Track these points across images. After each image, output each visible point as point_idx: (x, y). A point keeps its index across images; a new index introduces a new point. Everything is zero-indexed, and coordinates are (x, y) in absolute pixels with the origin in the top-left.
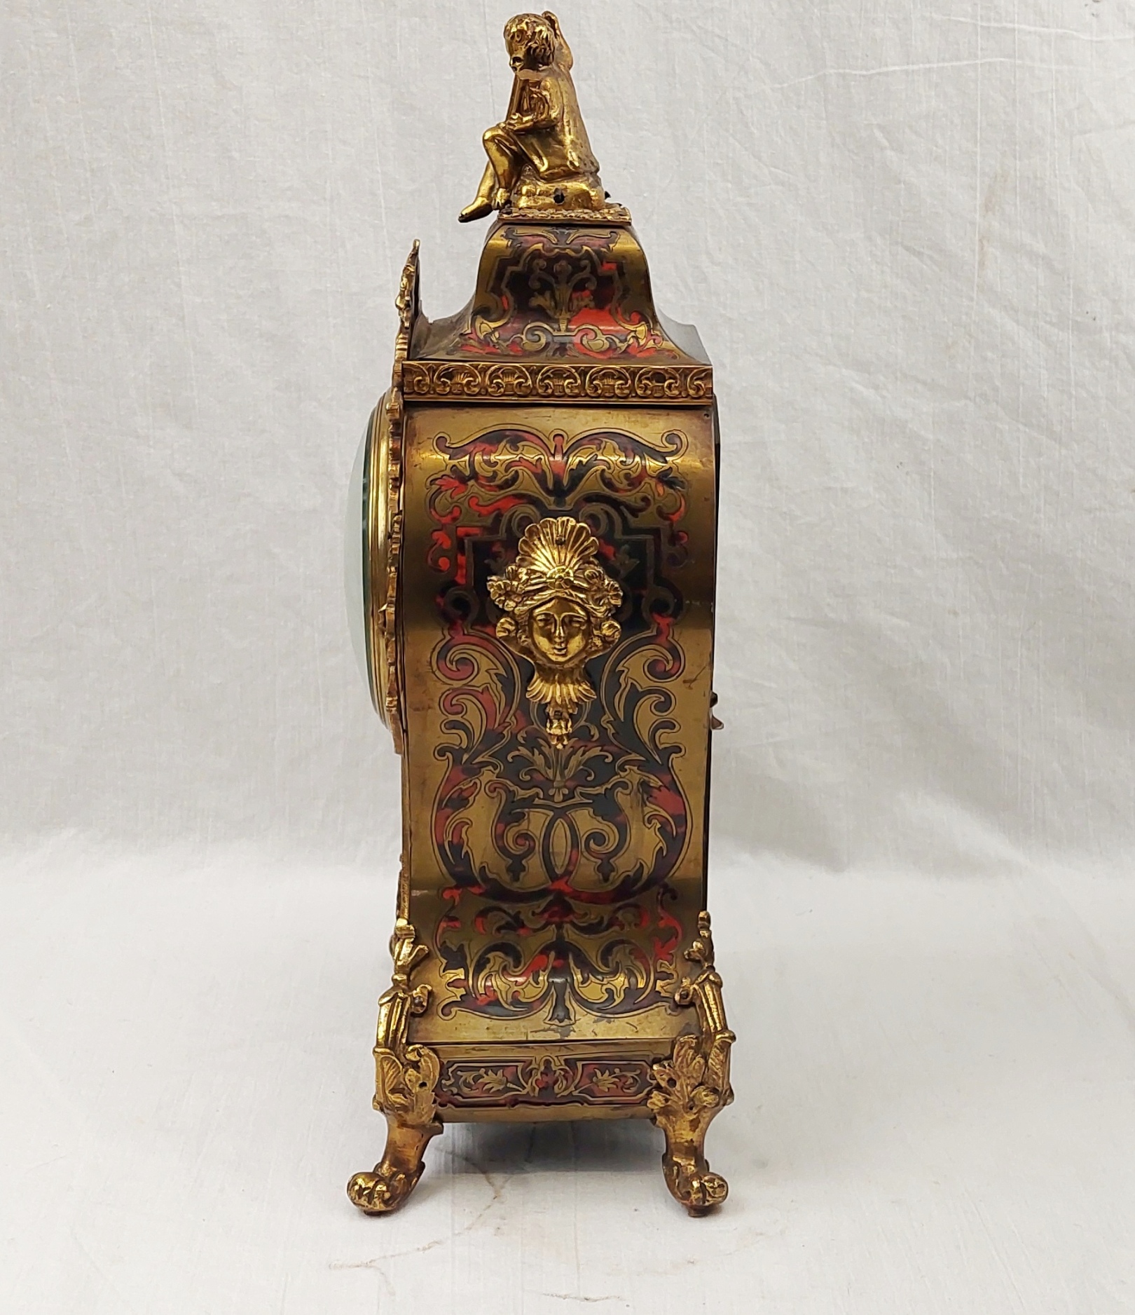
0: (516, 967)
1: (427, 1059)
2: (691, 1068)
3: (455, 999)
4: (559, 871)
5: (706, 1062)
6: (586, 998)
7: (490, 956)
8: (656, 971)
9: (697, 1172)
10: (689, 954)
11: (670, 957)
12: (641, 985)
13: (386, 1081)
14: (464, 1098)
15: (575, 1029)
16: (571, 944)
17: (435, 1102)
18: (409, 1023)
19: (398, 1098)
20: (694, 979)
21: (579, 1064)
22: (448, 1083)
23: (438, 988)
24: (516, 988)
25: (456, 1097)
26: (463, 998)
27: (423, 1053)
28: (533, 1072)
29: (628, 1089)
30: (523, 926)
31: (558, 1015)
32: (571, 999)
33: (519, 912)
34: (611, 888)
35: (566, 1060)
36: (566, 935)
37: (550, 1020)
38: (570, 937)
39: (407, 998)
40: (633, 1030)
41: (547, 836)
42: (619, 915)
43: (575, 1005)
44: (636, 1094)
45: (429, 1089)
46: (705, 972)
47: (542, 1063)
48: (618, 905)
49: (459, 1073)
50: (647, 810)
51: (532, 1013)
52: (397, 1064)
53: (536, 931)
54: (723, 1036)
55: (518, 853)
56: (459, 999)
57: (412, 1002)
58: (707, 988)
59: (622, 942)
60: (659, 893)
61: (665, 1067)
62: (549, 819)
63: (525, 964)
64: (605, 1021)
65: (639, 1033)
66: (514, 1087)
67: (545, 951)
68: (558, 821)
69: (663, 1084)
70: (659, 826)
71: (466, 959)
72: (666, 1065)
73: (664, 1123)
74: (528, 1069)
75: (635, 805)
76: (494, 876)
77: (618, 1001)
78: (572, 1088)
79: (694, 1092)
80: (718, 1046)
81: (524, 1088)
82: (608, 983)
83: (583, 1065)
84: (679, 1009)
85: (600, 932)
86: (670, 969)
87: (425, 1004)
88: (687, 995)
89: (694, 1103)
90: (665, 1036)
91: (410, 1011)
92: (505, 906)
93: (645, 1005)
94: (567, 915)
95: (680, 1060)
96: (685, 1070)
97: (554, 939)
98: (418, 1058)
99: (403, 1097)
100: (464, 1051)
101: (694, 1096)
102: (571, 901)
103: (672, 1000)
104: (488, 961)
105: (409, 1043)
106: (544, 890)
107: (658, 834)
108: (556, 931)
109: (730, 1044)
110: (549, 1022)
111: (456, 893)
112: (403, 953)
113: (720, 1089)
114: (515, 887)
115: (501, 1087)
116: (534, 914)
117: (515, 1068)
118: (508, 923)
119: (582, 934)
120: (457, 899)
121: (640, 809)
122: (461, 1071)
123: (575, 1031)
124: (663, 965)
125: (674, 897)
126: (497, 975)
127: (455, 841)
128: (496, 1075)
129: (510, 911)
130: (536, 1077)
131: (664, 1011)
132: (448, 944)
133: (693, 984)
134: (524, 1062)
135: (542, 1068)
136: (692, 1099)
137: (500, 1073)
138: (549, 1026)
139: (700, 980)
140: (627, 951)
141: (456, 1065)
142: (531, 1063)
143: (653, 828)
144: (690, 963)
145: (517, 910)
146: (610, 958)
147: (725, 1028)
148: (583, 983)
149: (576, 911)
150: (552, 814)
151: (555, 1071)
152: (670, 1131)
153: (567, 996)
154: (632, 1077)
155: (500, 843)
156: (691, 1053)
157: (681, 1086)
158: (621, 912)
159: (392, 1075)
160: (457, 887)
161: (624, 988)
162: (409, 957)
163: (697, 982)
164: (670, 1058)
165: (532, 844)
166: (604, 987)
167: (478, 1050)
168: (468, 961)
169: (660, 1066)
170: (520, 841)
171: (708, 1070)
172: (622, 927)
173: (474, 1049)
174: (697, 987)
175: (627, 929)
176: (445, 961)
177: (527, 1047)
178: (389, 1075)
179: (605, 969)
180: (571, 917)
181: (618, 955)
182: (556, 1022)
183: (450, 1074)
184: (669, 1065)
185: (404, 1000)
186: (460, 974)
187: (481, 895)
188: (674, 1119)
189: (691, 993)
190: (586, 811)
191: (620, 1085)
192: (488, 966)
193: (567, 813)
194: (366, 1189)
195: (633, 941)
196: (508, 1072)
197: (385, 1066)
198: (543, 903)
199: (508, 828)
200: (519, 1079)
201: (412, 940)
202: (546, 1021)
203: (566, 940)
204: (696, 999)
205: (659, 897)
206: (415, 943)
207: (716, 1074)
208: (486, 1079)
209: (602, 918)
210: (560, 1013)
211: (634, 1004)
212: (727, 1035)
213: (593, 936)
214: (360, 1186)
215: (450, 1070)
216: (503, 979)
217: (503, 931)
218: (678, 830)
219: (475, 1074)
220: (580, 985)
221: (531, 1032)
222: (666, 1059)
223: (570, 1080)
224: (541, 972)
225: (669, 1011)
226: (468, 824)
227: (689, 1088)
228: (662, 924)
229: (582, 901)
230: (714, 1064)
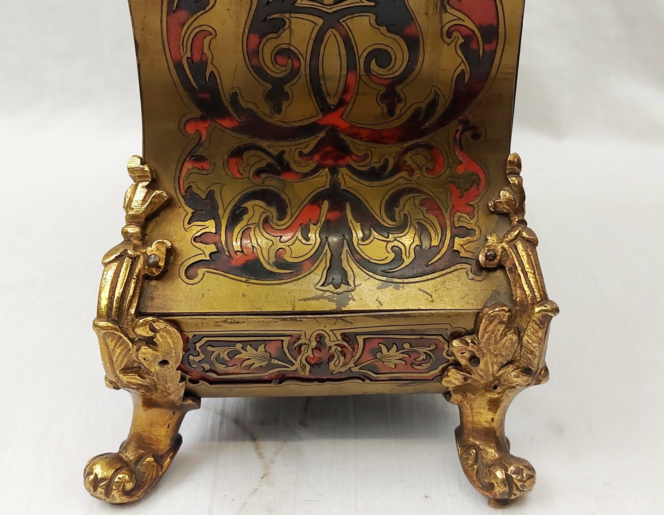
0: (280, 218)
1: (164, 334)
2: (499, 345)
3: (202, 257)
4: (332, 101)
5: (520, 339)
6: (368, 258)
7: (248, 205)
8: (453, 226)
9: (500, 459)
10: (495, 206)
11: (469, 209)
12: (435, 243)
13: (114, 359)
14: (218, 374)
15: (355, 297)
16: (348, 192)
17: (183, 379)
18: (142, 288)
19: (134, 378)
20: (501, 236)
21: (360, 339)
22: (197, 359)
23: (182, 244)
24: (281, 245)
25: (208, 374)
26: (213, 255)
27: (157, 328)
28: (303, 348)
29: (420, 365)
30: (287, 169)
31: (333, 279)
32: (350, 259)
33: (283, 152)
34: (397, 123)
35: (343, 335)
36: (341, 181)
37: (323, 285)
38: (347, 183)
39: (138, 256)
40: (427, 299)
41: (315, 53)
42: (408, 158)
43: (354, 266)
44: (429, 370)
45: (172, 367)
46: (513, 229)
47: (313, 339)
48: (405, 145)
49: (209, 348)
50: (447, 17)
51: (301, 276)
52: (124, 341)
53: (306, 175)
54: (544, 308)
55: (278, 76)
56: (208, 258)
57: (146, 262)
58: (520, 247)
59: (411, 190)
60: (457, 131)
61: (468, 344)
62: (317, 29)
63: (292, 217)
64: (391, 288)
65: (435, 303)
66: (280, 363)
67: (316, 200)
68: (329, 32)
69: (463, 362)
70: (461, 41)
71: (218, 209)
72: (469, 341)
73: (459, 400)
74: (296, 345)
75: (431, 11)
76: (250, 106)
77: (407, 262)
78: (351, 364)
79: (502, 372)
80: (538, 322)
81: (293, 364)
82: (395, 240)
83: (364, 339)
84: (484, 273)
85: (384, 179)
86: (471, 224)
87: (162, 264)
88: (495, 257)
89: (500, 382)
90: (467, 307)
91: (142, 273)
92: (265, 144)
93: (442, 268)
94: (343, 158)
95: (486, 335)
96: (491, 348)
97: (328, 186)
98: (151, 334)
99: (139, 378)
100: (212, 324)
101: (501, 376)
102: (348, 140)
103: (473, 262)
104: (245, 211)
105: (139, 314)
106: (314, 124)
107: (459, 51)
108: (329, 177)
109: (552, 317)
110: (323, 288)
111: (203, 127)
112: (135, 198)
113: (534, 369)
114: (276, 120)
115: (264, 364)
116: (301, 154)
117: (281, 342)
118: (268, 165)
119: (362, 181)
120: (204, 133)
121: (437, 18)
122: (212, 346)
123: (354, 300)
124: (461, 219)
125: (476, 136)
126: (257, 228)
127: (196, 58)
128: (257, 350)
129: (271, 150)
130: (306, 354)
131: (465, 274)
132: (195, 190)
133: (501, 243)
134: (292, 336)
135: (314, 344)
136: (498, 378)
137: (261, 348)
138: (322, 292)
139: (510, 237)
140: (417, 202)
141: (205, 340)
142: (299, 338)
143: (454, 43)
144: (495, 217)
145: (281, 149)
146: (397, 210)
147: (544, 298)
148: (363, 239)
149: (354, 150)
150: (320, 21)
151: (330, 347)
152: (467, 409)
153: (344, 256)
154: (425, 353)
155: (255, 62)
156: (502, 329)
157: (486, 364)
158: (409, 154)
159: (120, 354)
160: (203, 119)
161: (414, 245)
162: (142, 204)
163: (507, 239)
164: (474, 332)
165: (296, 64)
166: (390, 245)
167: (231, 323)
168: (221, 212)
169: (462, 343)
170: (280, 59)
171: (521, 348)
172: (411, 172)
173: (225, 321)
174: (506, 246)
175: (417, 174)
176: (190, 211)
177: (295, 319)
178: (117, 354)
179: (389, 223)
180: (349, 160)
181: (406, 207)
182: (331, 287)
183: (198, 349)
184: (473, 342)
185: (134, 259)
186: (210, 226)
187: (233, 129)
188: (472, 396)
189: (499, 254)
190: (366, 18)
191: (410, 361)
192: (246, 217)
193: (341, 21)
194: (103, 479)
195: (424, 189)
196: (273, 348)
197: (109, 344)
198: (313, 142)
199: (264, 40)
200: (286, 355)
201: (146, 183)
202: (318, 286)
203: (343, 187)
204: (505, 261)
205: (457, 136)
206: (150, 187)
207: (532, 352)
208: (244, 355)
209: (387, 161)
210: (335, 277)
211: (427, 266)
212: (549, 307)
213: (376, 183)
214: (96, 475)
215: (198, 345)
216: (265, 234)
217: (263, 175)
218: (486, 46)
219: (231, 349)
220: (360, 242)
221: (299, 300)
222: (469, 333)
223: (348, 356)
224: (312, 226)
225: (471, 276)
226: (211, 34)
227: (496, 367)
228: (460, 170)
229: (361, 139)
230: (530, 341)
